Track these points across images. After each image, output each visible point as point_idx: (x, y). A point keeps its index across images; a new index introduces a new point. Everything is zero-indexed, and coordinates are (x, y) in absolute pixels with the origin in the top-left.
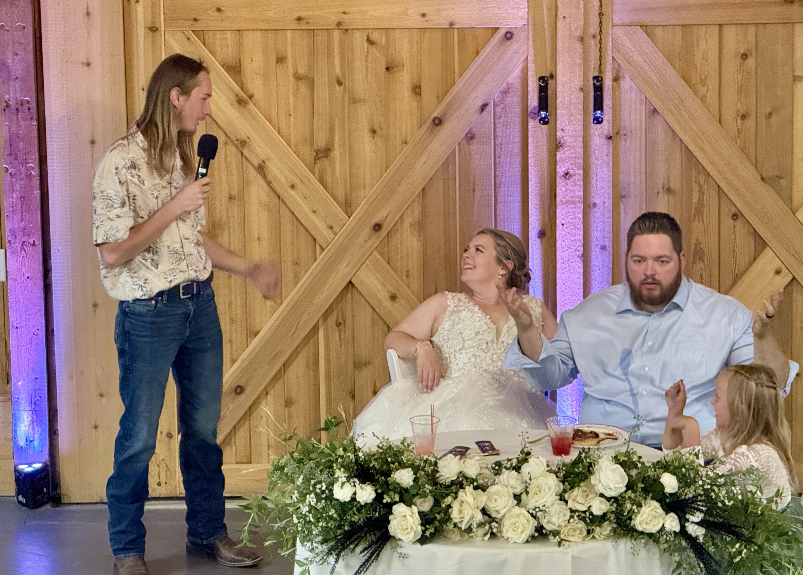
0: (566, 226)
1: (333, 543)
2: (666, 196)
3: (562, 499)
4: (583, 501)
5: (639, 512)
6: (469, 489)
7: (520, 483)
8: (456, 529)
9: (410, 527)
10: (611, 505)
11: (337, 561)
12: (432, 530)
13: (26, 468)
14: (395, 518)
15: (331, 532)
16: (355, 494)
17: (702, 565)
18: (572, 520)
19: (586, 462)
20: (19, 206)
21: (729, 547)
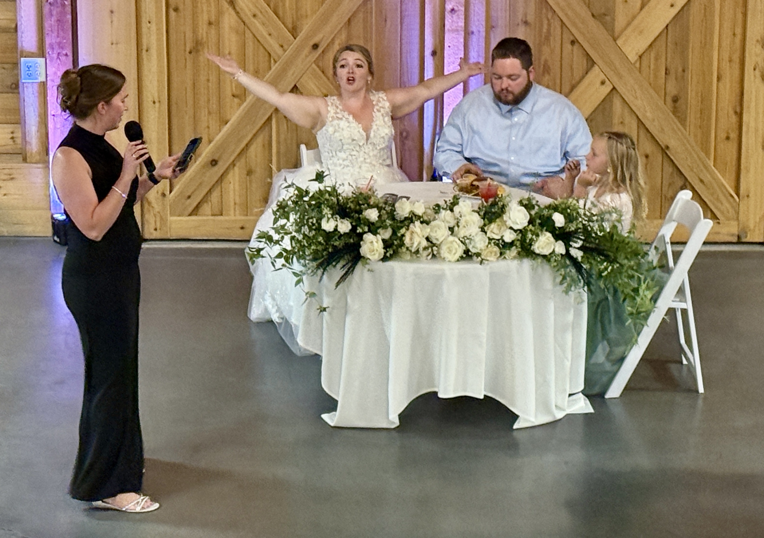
0: (451, 48)
1: (320, 261)
2: (523, 26)
3: (483, 230)
4: (498, 232)
5: (537, 240)
6: (417, 223)
7: (453, 218)
8: (408, 252)
9: (375, 250)
10: (517, 235)
12: (392, 252)
13: (58, 217)
14: (365, 243)
15: (319, 253)
16: (337, 226)
17: (580, 277)
18: (489, 246)
19: (500, 204)
20: (56, 27)
21: (599, 264)
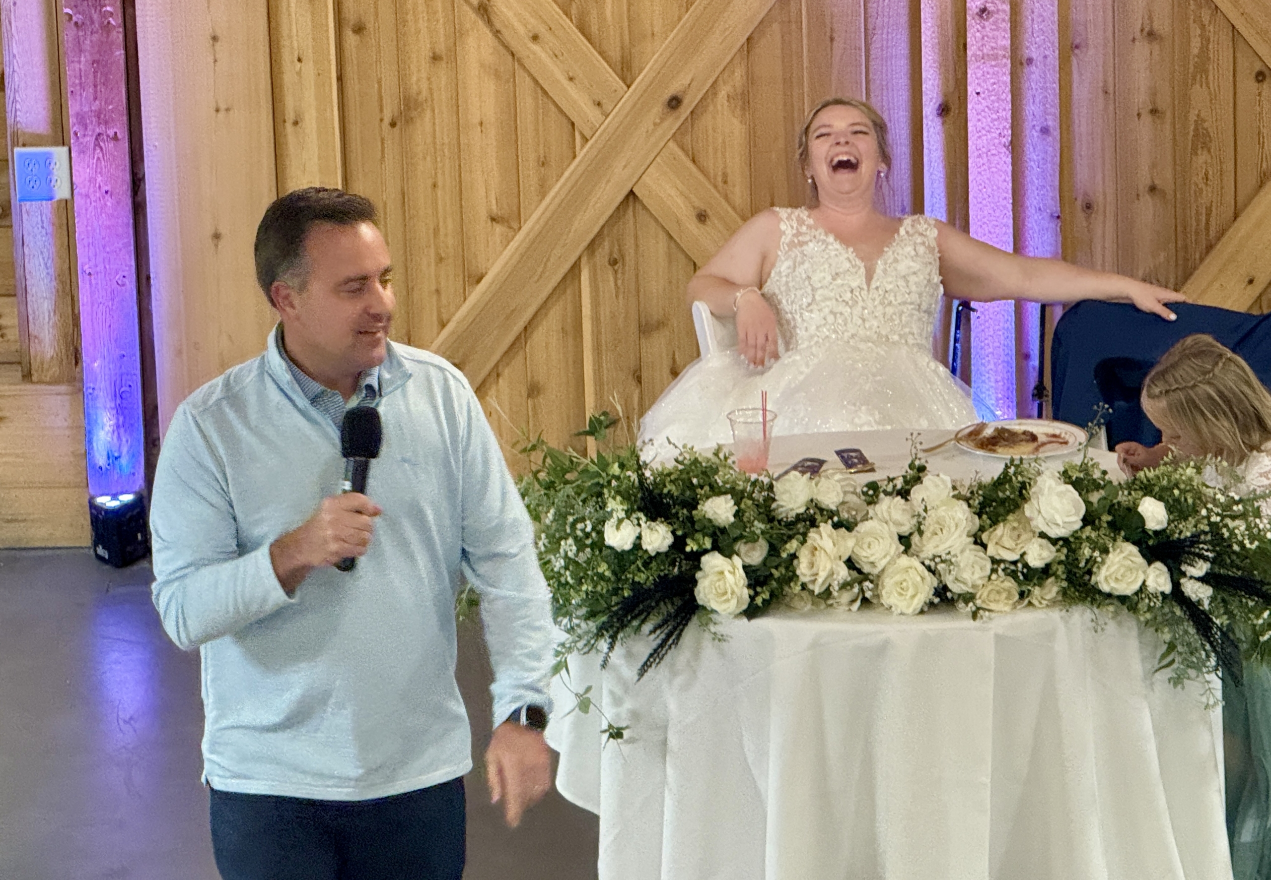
0: (982, 95)
1: (604, 619)
2: (1147, 44)
3: (978, 541)
4: (1012, 545)
5: (1103, 562)
6: (826, 528)
7: (908, 516)
8: (805, 594)
9: (729, 592)
10: (1058, 551)
11: (611, 647)
12: (766, 596)
13: (107, 502)
14: (705, 577)
15: (602, 601)
16: (639, 537)
17: (1208, 647)
18: (994, 577)
19: (1017, 480)
20: (91, 76)
21: (1251, 616)
